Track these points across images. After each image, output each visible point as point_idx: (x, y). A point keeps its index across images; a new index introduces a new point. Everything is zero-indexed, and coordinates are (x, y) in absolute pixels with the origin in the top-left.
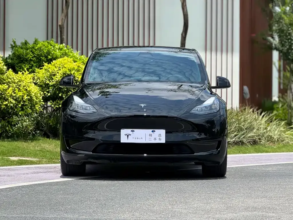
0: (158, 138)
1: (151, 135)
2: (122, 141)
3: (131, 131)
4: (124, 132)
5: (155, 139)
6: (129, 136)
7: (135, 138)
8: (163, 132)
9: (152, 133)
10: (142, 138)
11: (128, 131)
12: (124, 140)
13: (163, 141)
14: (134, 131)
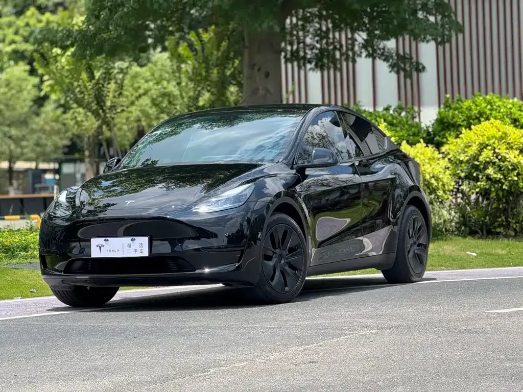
0: (139, 249)
1: (129, 245)
2: (94, 255)
3: (105, 240)
4: (95, 242)
5: (135, 251)
6: (102, 247)
7: (110, 251)
8: (145, 240)
9: (131, 242)
10: (118, 250)
11: (100, 241)
12: (95, 253)
13: (146, 253)
14: (108, 240)
